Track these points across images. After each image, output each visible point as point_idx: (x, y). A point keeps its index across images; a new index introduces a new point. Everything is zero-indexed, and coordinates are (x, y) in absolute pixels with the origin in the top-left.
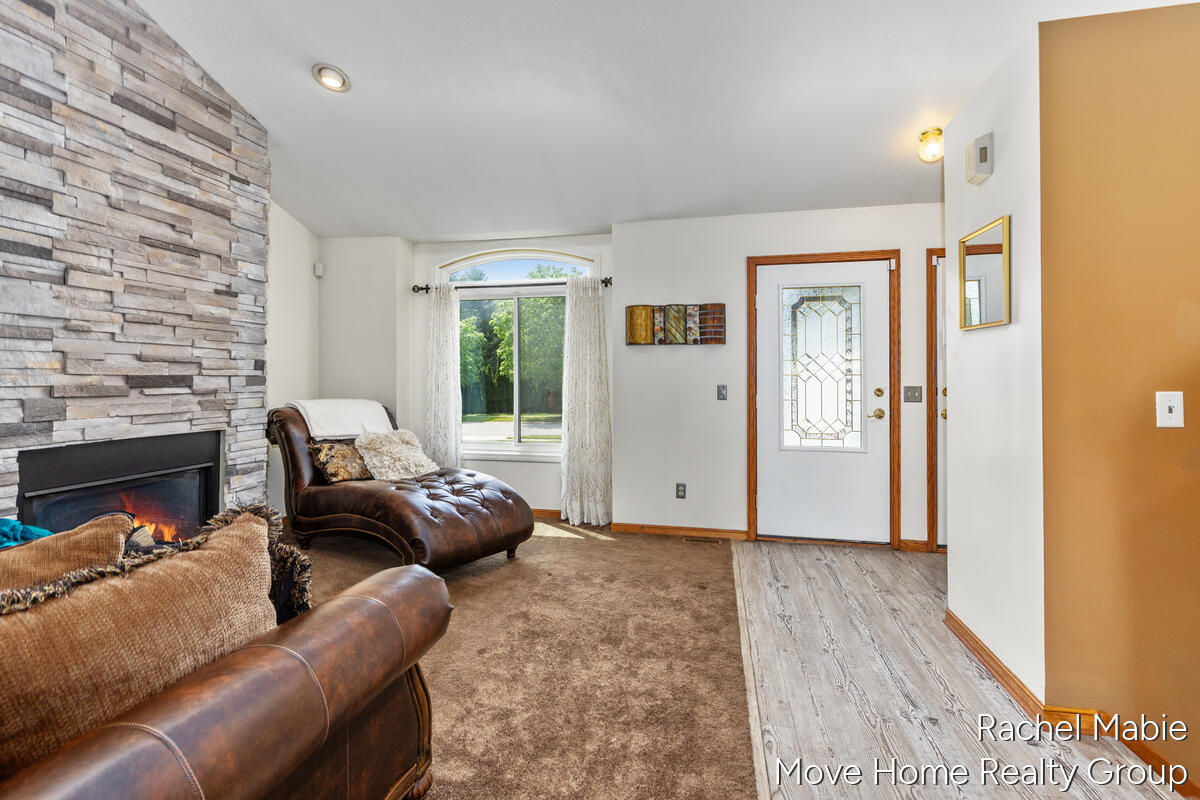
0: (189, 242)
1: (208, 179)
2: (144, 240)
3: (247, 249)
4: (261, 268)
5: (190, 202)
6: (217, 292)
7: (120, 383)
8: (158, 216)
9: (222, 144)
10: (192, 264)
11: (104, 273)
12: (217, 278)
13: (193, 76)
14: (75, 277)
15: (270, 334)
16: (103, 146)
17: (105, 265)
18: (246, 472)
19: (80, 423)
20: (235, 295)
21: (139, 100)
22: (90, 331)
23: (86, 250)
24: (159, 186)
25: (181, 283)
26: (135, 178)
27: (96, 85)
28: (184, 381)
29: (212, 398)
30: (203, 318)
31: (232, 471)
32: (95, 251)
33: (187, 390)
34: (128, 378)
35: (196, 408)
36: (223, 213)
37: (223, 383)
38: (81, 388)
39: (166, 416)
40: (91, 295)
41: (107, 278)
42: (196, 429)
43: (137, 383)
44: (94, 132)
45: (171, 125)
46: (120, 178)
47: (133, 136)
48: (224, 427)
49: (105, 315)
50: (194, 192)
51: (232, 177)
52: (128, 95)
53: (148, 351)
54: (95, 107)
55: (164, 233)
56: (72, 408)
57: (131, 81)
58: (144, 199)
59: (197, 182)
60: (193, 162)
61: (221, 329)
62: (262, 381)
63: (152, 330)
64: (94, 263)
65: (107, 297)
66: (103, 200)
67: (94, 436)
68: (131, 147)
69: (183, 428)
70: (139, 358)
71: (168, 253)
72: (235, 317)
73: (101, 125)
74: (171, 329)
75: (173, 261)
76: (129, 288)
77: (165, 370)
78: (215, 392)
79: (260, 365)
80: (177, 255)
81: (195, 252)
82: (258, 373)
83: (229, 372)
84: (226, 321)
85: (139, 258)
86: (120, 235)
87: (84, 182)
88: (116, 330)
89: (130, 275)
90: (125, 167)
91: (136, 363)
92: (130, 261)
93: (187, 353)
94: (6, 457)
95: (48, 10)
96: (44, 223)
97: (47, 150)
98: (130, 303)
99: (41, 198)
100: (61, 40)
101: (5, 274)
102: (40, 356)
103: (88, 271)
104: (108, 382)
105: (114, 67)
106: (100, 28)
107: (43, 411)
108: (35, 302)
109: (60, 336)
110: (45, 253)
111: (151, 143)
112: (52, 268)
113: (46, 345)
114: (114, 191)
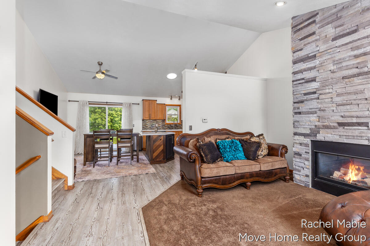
0: (365, 70)
2: (343, 78)
5: (365, 54)
7: (336, 125)
8: (350, 67)
10: (369, 78)
14: (321, 97)
16: (329, 57)
17: (331, 91)
19: (324, 135)
21: (341, 33)
22: (325, 110)
23: (324, 88)
24: (350, 56)
26: (340, 59)
27: (326, 42)
28: (365, 124)
32: (327, 88)
33: (366, 128)
34: (338, 123)
38: (323, 126)
39: (355, 137)
40: (326, 100)
41: (331, 94)
43: (341, 124)
44: (327, 54)
45: (355, 31)
46: (336, 62)
47: (339, 47)
49: (330, 105)
50: (368, 49)
52: (337, 35)
53: (346, 114)
54: (326, 47)
55: (354, 71)
56: (321, 131)
57: (338, 30)
58: (344, 64)
63: (348, 107)
64: (327, 91)
65: (331, 99)
66: (329, 72)
67: (327, 139)
68: (338, 51)
70: (342, 117)
71: (355, 78)
73: (329, 51)
74: (357, 105)
76: (338, 95)
77: (353, 120)
80: (359, 77)
85: (342, 84)
86: (335, 80)
87: (324, 70)
88: (335, 109)
89: (339, 91)
90: (338, 58)
91: (341, 119)
92: (338, 88)
93: (366, 113)
94: (308, 141)
95: (314, 33)
96: (314, 86)
97: (314, 68)
98: (338, 100)
99: (313, 80)
100: (318, 37)
101: (306, 100)
102: (313, 118)
103: (325, 94)
104: (331, 124)
105: (334, 30)
106: (328, 24)
107: (314, 132)
108: (313, 105)
109: (319, 113)
110: (314, 93)
111: (347, 44)
112: (316, 96)
113: (316, 115)
114: (332, 68)
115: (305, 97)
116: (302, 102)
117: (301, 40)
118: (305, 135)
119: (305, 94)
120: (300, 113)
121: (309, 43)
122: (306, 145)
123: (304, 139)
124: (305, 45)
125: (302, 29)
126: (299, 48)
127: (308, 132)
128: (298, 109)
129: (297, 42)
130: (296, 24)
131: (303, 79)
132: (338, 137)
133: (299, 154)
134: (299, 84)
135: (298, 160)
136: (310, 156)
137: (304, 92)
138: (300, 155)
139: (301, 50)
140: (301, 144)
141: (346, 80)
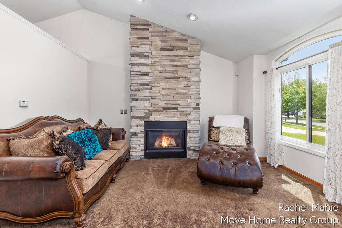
0: (177, 75)
1: (182, 59)
2: (166, 78)
3: (194, 74)
4: (198, 78)
5: (177, 66)
6: (184, 86)
7: (162, 109)
8: (170, 71)
9: (186, 49)
10: (178, 81)
11: (158, 86)
12: (185, 83)
13: (178, 36)
14: (153, 88)
15: (201, 96)
16: (158, 60)
17: (159, 85)
18: (193, 133)
19: (154, 117)
20: (190, 86)
21: (165, 47)
22: (155, 99)
23: (155, 82)
24: (170, 65)
25: (175, 86)
26: (165, 65)
27: (156, 49)
28: (176, 109)
29: (183, 113)
30: (180, 93)
31: (190, 132)
32: (157, 82)
33: (177, 111)
34: (163, 108)
35: (179, 115)
36: (186, 66)
37: (186, 109)
38: (154, 110)
39: (171, 117)
40: (156, 91)
41: (159, 87)
42: (179, 120)
43: (165, 109)
44: (157, 58)
45: (172, 50)
46: (162, 66)
47: (164, 56)
48: (187, 120)
49: (159, 95)
50: (178, 64)
51: (189, 56)
52: (163, 47)
53: (167, 102)
54: (157, 53)
55: (172, 75)
56: (153, 114)
57: (164, 44)
58: (166, 69)
59: (179, 61)
60: (178, 56)
61: (186, 96)
62: (199, 109)
63: (168, 97)
64: (157, 85)
65: (159, 91)
66: (158, 71)
67: (157, 120)
68: (163, 58)
69: (176, 120)
70: (165, 104)
71: (172, 79)
72: (190, 92)
73: (158, 56)
74: (173, 97)
75: (173, 81)
76: (163, 89)
77: (171, 106)
78: (184, 111)
79: (198, 104)
80: (174, 80)
81: (179, 78)
82: (198, 106)
83: (188, 107)
84: (187, 93)
85: (165, 82)
86: (161, 78)
87: (155, 69)
88: (161, 98)
89: (164, 86)
90: (163, 63)
91: (165, 105)
92: (163, 84)
93: (177, 102)
94: (142, 122)
95: (148, 38)
96: (148, 79)
97: (148, 65)
98: (163, 92)
99: (147, 74)
100: (150, 43)
101: (142, 90)
102: (147, 104)
103: (155, 87)
104: (159, 109)
105: (160, 43)
106: (158, 36)
107: (148, 114)
108: (147, 94)
109: (152, 101)
110: (148, 85)
111: (168, 56)
112: (149, 87)
113: (148, 102)
114: (160, 69)
115: (141, 87)
116: (139, 90)
117: (138, 38)
118: (140, 118)
119: (141, 85)
120: (137, 100)
121: (144, 44)
122: (141, 126)
123: (140, 121)
124: (141, 44)
125: (139, 29)
126: (136, 44)
127: (143, 115)
128: (135, 96)
129: (134, 38)
130: (134, 23)
131: (139, 72)
132: (162, 118)
133: (135, 134)
134: (136, 75)
135: (135, 139)
136: (143, 135)
137: (140, 82)
138: (137, 135)
139: (138, 47)
140: (137, 126)
141: (167, 79)
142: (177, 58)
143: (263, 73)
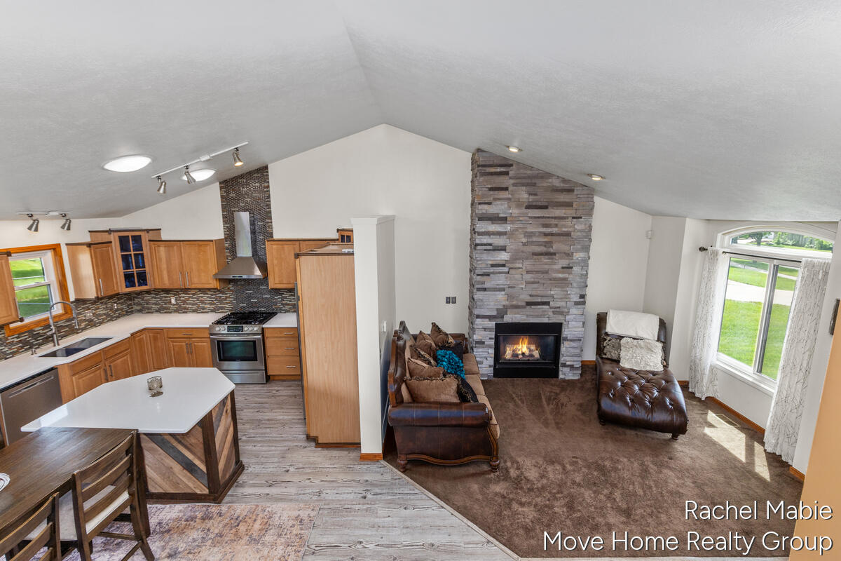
0: (551, 250)
1: (562, 222)
2: (534, 254)
3: (579, 247)
4: (586, 253)
5: (552, 234)
6: (563, 268)
7: (524, 304)
8: (540, 243)
9: (569, 205)
10: (552, 259)
11: (519, 268)
12: (564, 263)
13: (556, 183)
14: (511, 271)
15: (589, 282)
16: (521, 226)
17: (520, 266)
18: (571, 340)
19: (511, 316)
20: (572, 268)
21: (534, 204)
22: (514, 288)
23: (515, 262)
24: (540, 232)
25: (546, 267)
26: (532, 232)
27: (519, 205)
28: (547, 303)
29: (558, 310)
30: (555, 279)
31: (566, 339)
32: (518, 262)
33: (548, 307)
34: (526, 302)
35: (551, 314)
36: (568, 234)
37: (563, 304)
38: (512, 306)
39: (538, 316)
40: (516, 276)
41: (521, 270)
42: (550, 322)
43: (529, 304)
44: (519, 222)
45: (546, 207)
46: (527, 235)
47: (532, 218)
48: (563, 321)
49: (520, 282)
50: (555, 230)
51: (573, 218)
52: (531, 204)
53: (534, 293)
54: (520, 213)
55: (542, 249)
56: (509, 311)
57: (532, 198)
58: (534, 239)
59: (556, 225)
60: (555, 218)
61: (563, 283)
62: (584, 303)
63: (535, 286)
64: (518, 265)
65: (521, 276)
66: (521, 244)
67: (515, 321)
68: (531, 222)
69: (545, 320)
70: (530, 296)
71: (542, 257)
72: (571, 277)
73: (521, 219)
74: (542, 284)
75: (545, 259)
76: (528, 272)
77: (539, 300)
78: (559, 307)
79: (583, 296)
80: (546, 257)
81: (555, 254)
82: (582, 300)
83: (567, 300)
84: (565, 279)
85: (532, 261)
86: (525, 254)
87: (515, 240)
88: (523, 286)
89: (529, 267)
90: (529, 230)
92: (527, 264)
93: (549, 293)
94: (492, 324)
95: (506, 189)
96: (504, 256)
97: (504, 233)
98: (528, 277)
99: (503, 249)
100: (510, 196)
101: (493, 273)
102: (501, 296)
103: (515, 268)
104: (520, 304)
105: (526, 196)
106: (523, 185)
107: (502, 312)
108: (500, 280)
109: (507, 290)
110: (504, 265)
111: (538, 217)
112: (505, 269)
113: (503, 293)
114: (524, 240)
115: (492, 270)
116: (488, 275)
117: (491, 189)
118: (490, 318)
119: (493, 266)
120: (485, 289)
121: (499, 199)
122: (490, 330)
123: (490, 323)
124: (495, 199)
125: (492, 174)
126: (487, 200)
127: (494, 313)
128: (482, 284)
129: (484, 189)
130: (483, 163)
131: (490, 245)
132: (524, 317)
133: (481, 343)
134: (485, 250)
135: (480, 350)
136: (492, 342)
137: (491, 263)
138: (483, 343)
139: (489, 204)
140: (485, 329)
141: (535, 257)
142: (554, 222)
143: (700, 249)
